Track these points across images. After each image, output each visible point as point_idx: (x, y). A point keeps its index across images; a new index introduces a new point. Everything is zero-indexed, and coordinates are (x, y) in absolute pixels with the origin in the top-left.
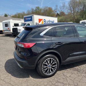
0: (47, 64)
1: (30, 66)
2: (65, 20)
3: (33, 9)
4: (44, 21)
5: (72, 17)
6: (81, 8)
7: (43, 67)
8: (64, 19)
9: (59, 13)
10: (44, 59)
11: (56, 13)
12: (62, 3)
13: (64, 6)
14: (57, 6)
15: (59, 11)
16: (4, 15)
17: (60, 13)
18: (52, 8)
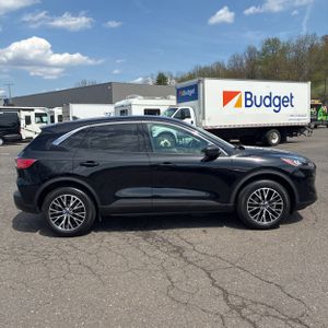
3: (251, 51)
16: (155, 77)
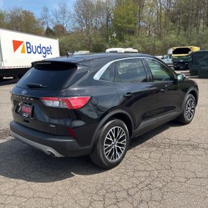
0: (111, 139)
1: (82, 148)
2: (70, 46)
4: (28, 48)
5: (86, 40)
6: (103, 19)
7: (106, 147)
8: (68, 44)
9: (51, 28)
10: (106, 129)
11: (45, 27)
12: (60, 4)
13: (64, 12)
14: (46, 10)
15: (53, 23)
17: (54, 28)
18: (32, 14)
